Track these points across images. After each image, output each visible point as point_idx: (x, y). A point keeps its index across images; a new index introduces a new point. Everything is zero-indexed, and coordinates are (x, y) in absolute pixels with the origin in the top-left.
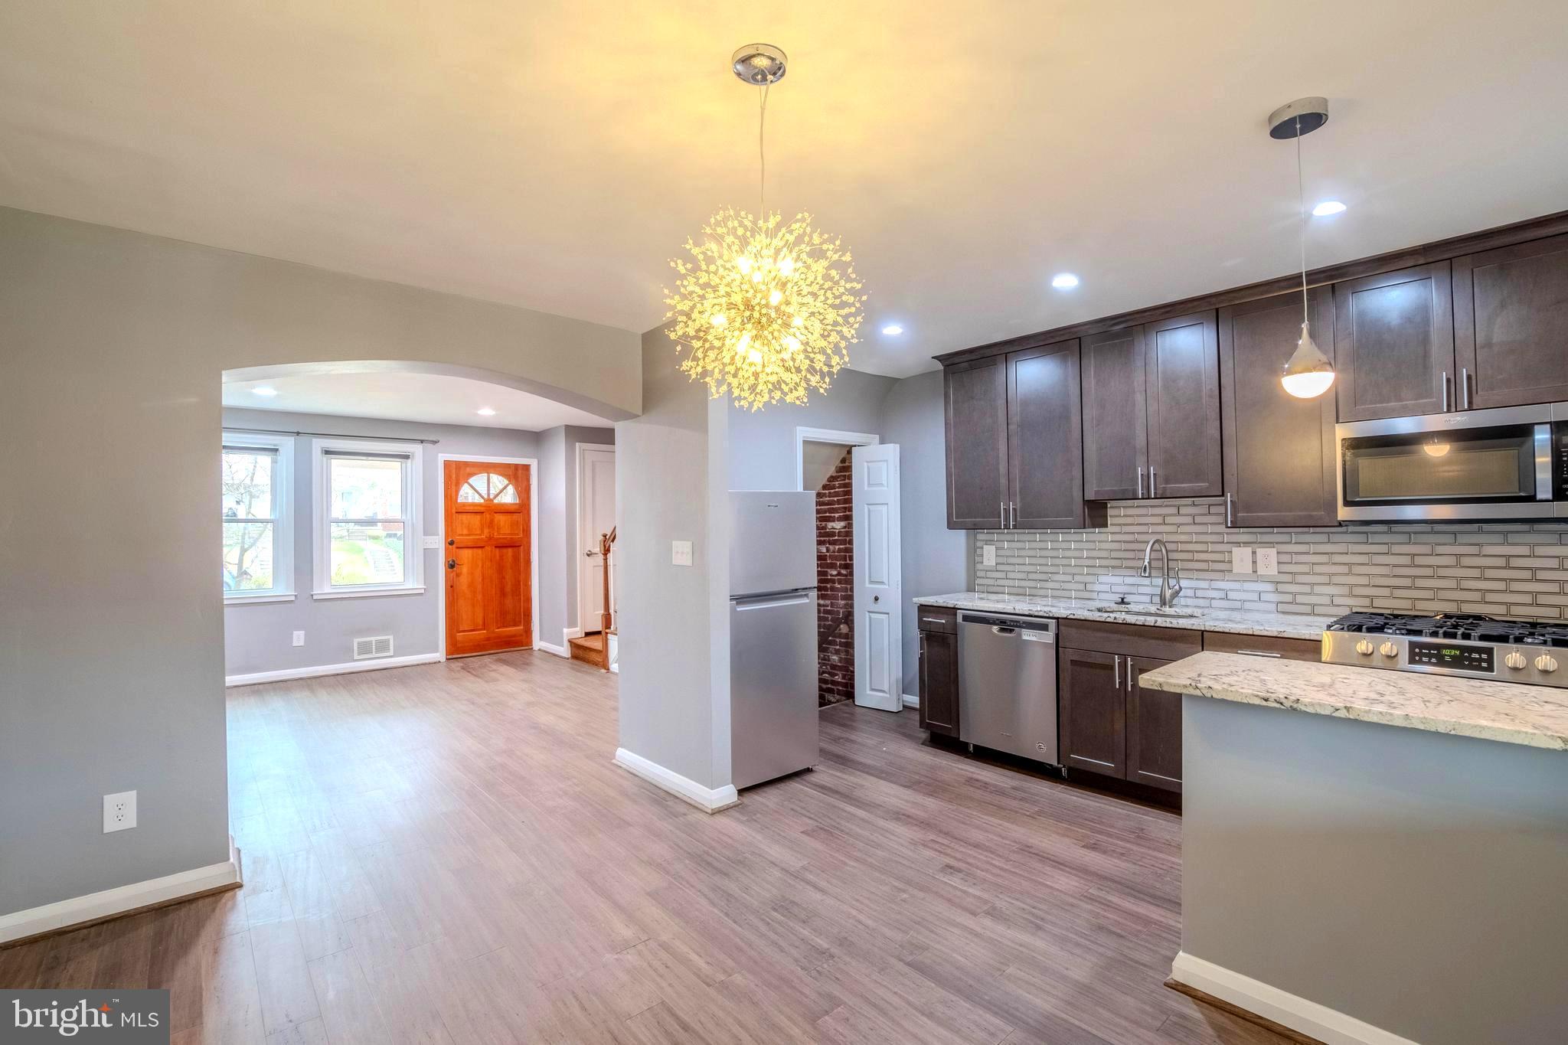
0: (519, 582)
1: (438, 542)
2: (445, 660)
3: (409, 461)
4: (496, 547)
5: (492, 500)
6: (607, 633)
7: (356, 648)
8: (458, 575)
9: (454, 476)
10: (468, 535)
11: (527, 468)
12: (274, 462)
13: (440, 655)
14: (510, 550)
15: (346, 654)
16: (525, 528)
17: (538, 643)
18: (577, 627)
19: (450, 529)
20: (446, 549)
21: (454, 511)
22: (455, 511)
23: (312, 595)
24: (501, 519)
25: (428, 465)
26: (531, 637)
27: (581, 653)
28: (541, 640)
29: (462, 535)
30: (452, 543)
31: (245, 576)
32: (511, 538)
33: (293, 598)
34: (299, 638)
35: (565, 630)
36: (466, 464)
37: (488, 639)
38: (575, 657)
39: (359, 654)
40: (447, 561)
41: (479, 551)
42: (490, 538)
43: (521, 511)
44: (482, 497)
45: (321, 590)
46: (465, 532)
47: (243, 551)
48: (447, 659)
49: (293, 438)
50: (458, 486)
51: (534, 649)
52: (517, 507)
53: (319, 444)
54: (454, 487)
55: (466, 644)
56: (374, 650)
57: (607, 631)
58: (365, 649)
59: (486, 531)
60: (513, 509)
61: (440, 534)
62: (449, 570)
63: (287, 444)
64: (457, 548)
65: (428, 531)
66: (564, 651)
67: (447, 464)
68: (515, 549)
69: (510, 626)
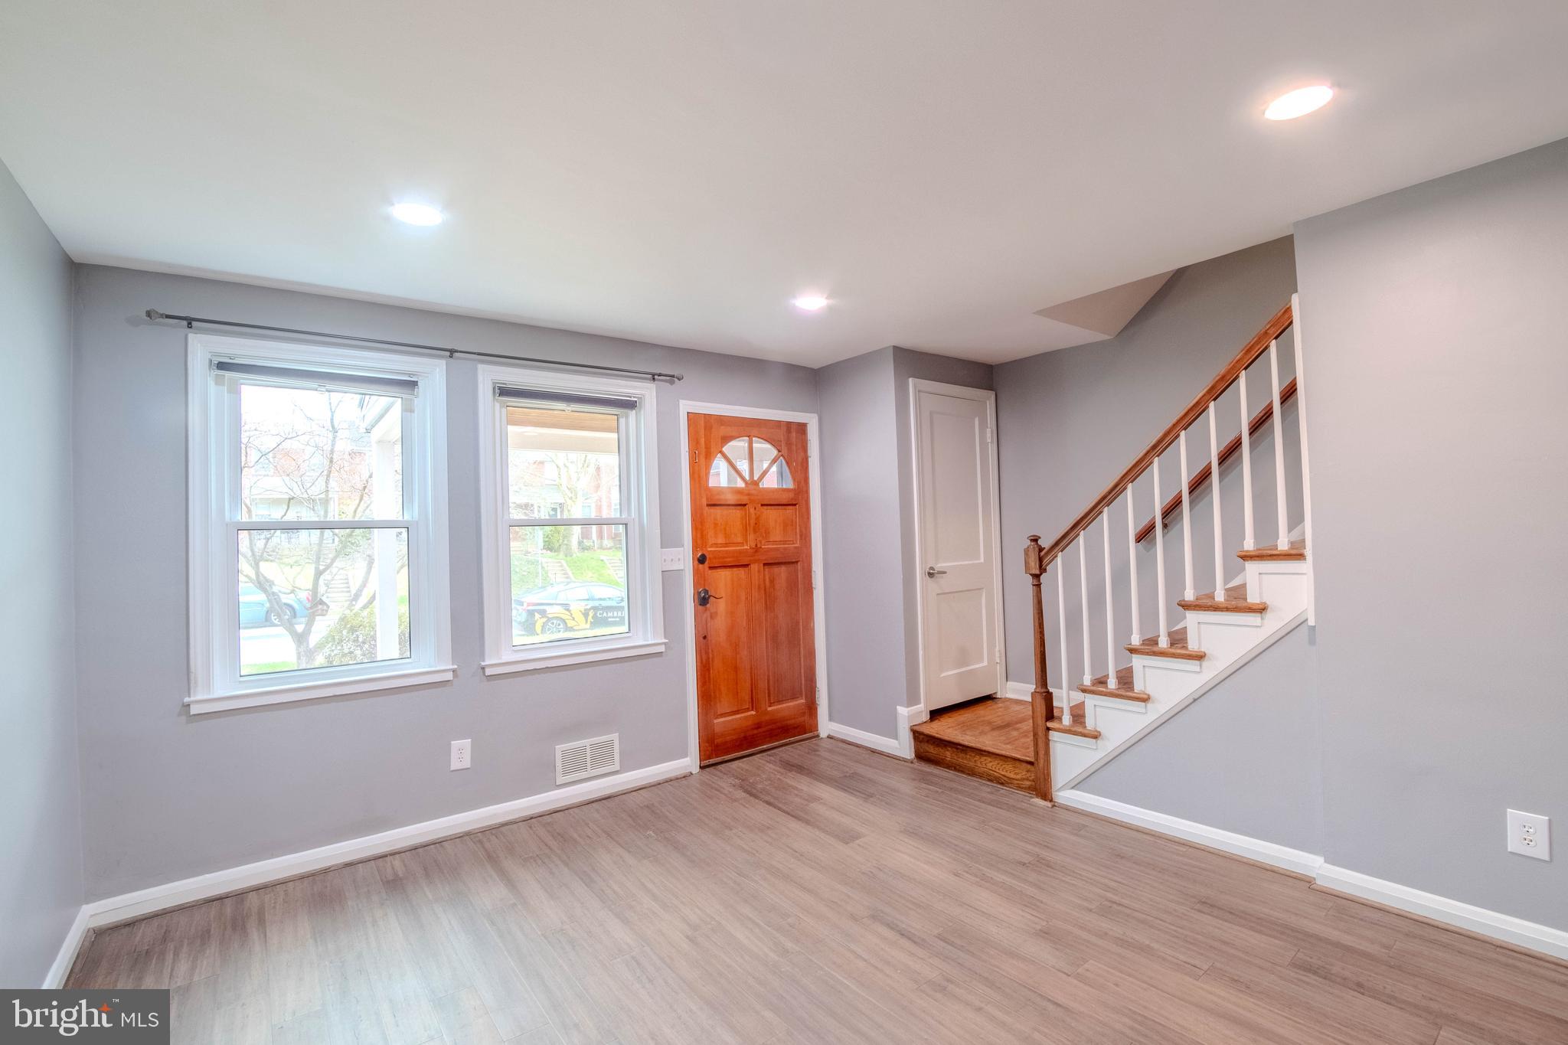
0: (798, 623)
1: (683, 559)
2: (698, 769)
3: (632, 414)
4: (765, 564)
5: (756, 483)
6: (1048, 729)
7: (559, 764)
8: (713, 616)
9: (702, 441)
10: (726, 545)
11: (802, 428)
12: (408, 409)
13: (689, 762)
14: (783, 568)
15: (542, 777)
16: (804, 530)
17: (826, 726)
18: (920, 703)
19: (699, 535)
20: (696, 572)
21: (704, 502)
22: (706, 502)
23: (483, 668)
24: (772, 516)
25: (664, 418)
26: (816, 717)
27: (932, 750)
28: (831, 719)
29: (716, 545)
30: (702, 560)
31: (320, 607)
32: (785, 549)
33: (449, 676)
34: (461, 753)
35: (903, 711)
36: (722, 420)
37: (758, 726)
38: (921, 756)
39: (565, 773)
40: (697, 593)
41: (741, 572)
42: (757, 549)
43: (795, 501)
44: (743, 479)
45: (499, 656)
46: (721, 540)
47: (319, 574)
48: (700, 767)
49: (443, 362)
50: (709, 457)
51: (821, 736)
52: (791, 495)
53: (488, 375)
54: (703, 460)
55: (728, 738)
56: (589, 764)
57: (1049, 724)
58: (575, 762)
59: (751, 537)
60: (785, 498)
61: (686, 544)
62: (701, 607)
63: (434, 374)
64: (710, 568)
65: (668, 540)
66: (903, 746)
67: (692, 418)
68: (791, 568)
69: (787, 700)
